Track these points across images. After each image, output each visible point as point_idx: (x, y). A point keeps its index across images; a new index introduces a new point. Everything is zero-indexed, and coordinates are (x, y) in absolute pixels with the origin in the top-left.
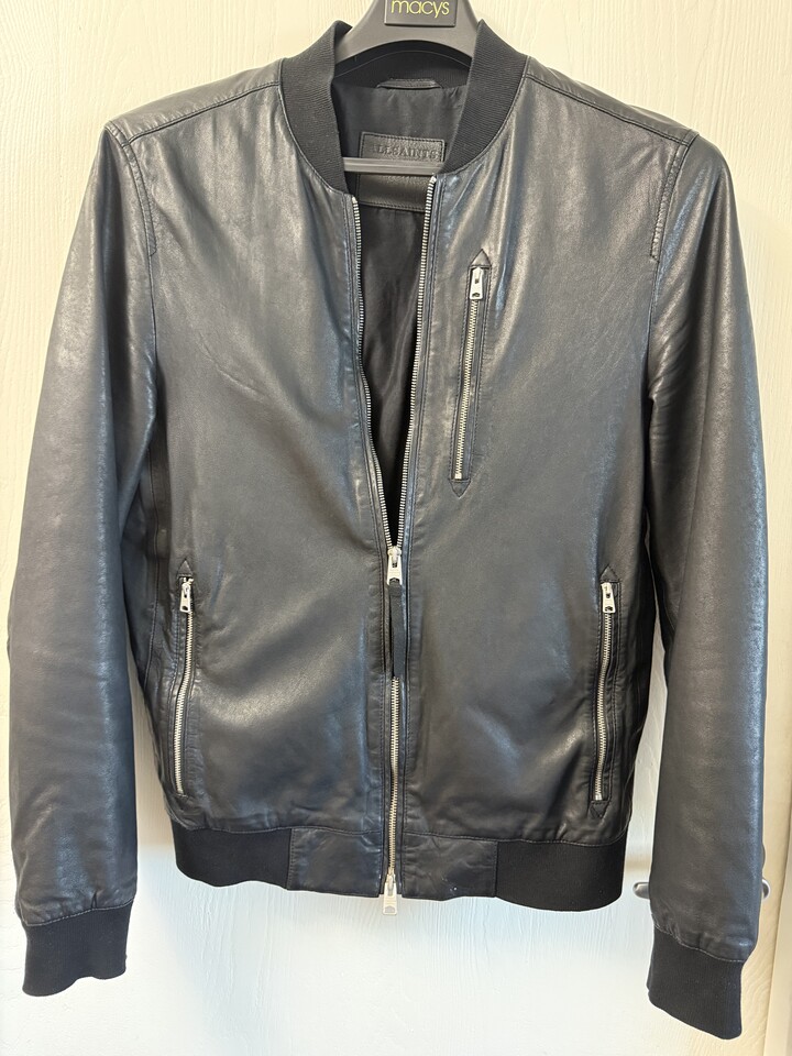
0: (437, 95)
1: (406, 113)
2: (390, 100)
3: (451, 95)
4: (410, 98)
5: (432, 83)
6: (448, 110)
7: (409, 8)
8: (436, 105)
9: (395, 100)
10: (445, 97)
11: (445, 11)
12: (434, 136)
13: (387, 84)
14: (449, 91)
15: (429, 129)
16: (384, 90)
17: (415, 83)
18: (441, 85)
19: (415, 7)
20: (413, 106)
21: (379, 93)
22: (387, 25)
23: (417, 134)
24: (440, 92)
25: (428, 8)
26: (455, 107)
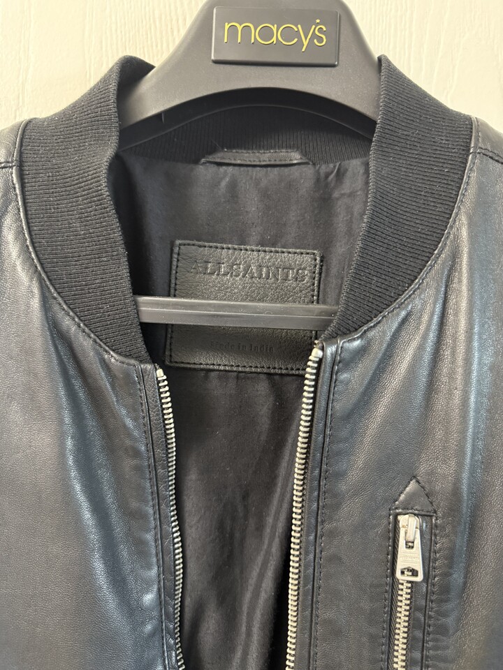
0: (305, 176)
1: (252, 205)
2: (223, 184)
3: (327, 175)
4: (257, 182)
5: (296, 157)
6: (323, 199)
7: (255, 35)
8: (303, 192)
9: (233, 186)
10: (318, 180)
11: (320, 40)
12: (300, 243)
13: (217, 157)
14: (324, 169)
15: (292, 233)
16: (213, 168)
17: (266, 156)
18: (310, 160)
19: (266, 33)
20: (265, 194)
21: (204, 172)
22: (216, 62)
23: (271, 241)
24: (309, 171)
25: (288, 34)
26: (336, 194)
